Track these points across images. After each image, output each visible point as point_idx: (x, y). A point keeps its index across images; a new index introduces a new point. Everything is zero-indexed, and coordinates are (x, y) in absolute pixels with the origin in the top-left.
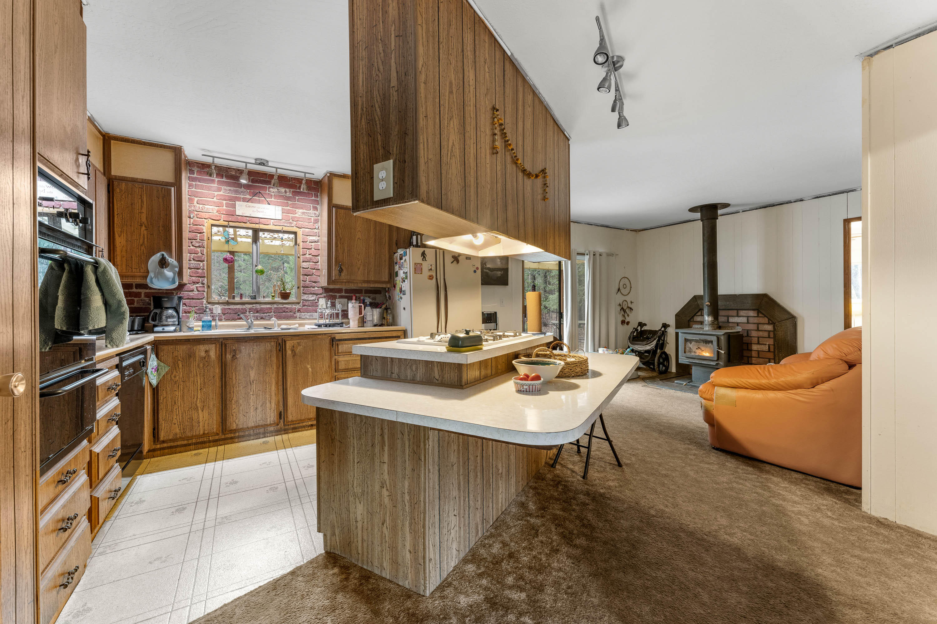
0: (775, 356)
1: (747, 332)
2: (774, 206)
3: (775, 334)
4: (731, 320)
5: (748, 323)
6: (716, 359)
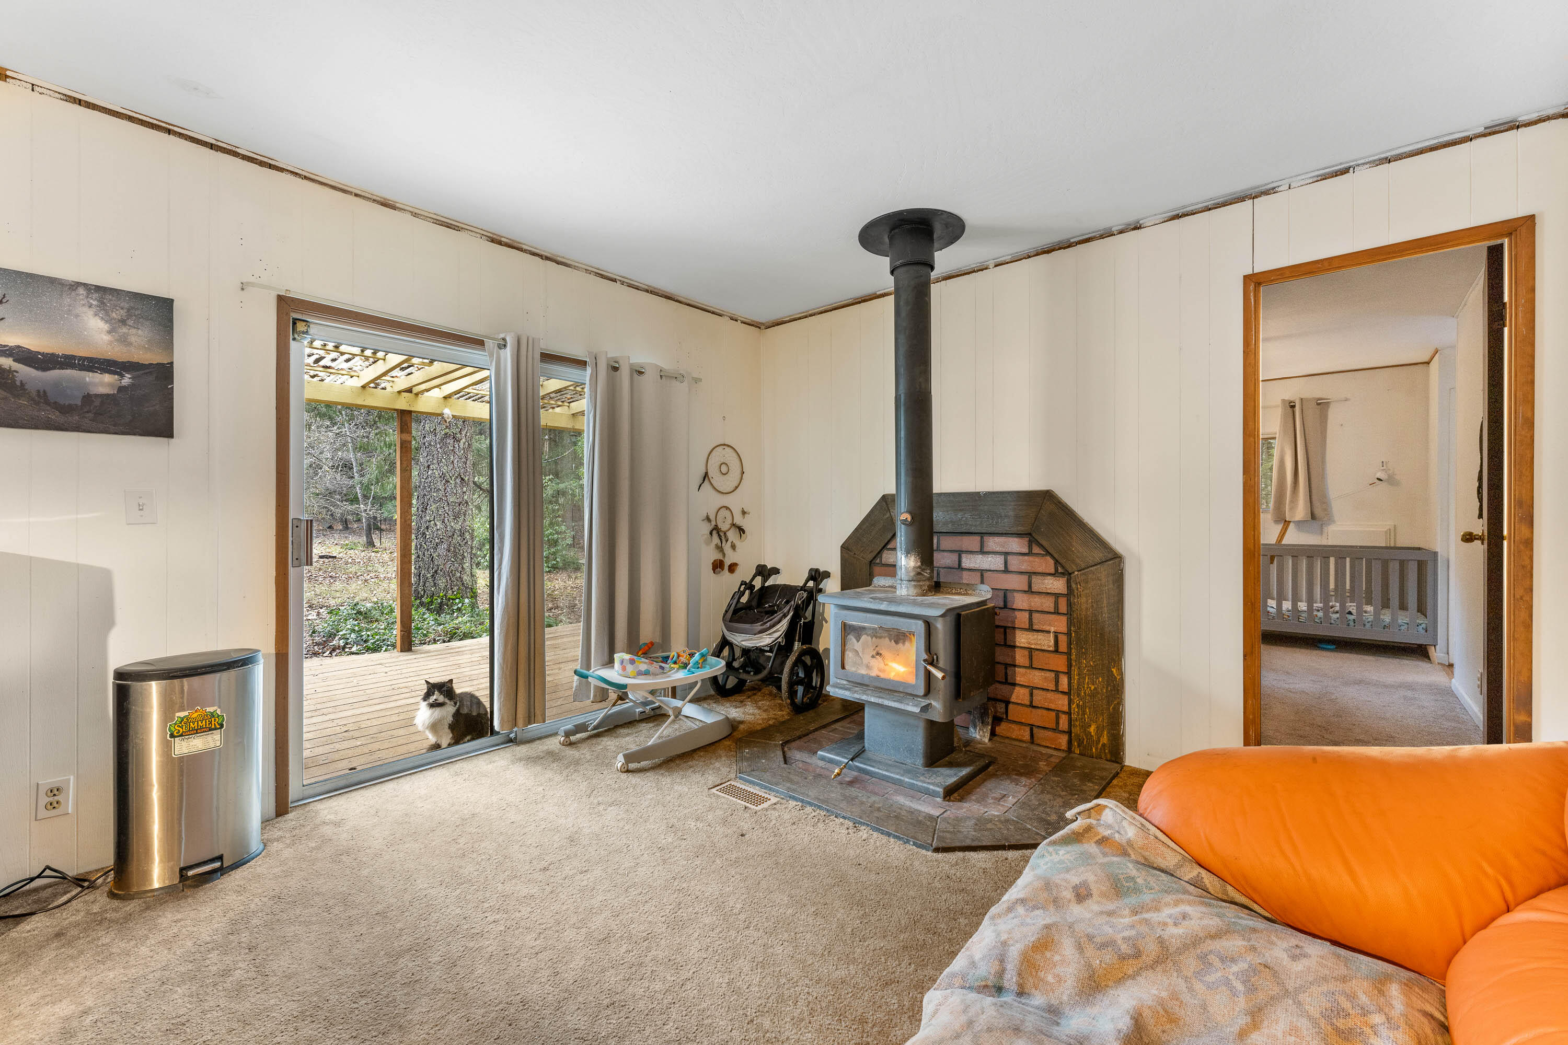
0: (1070, 666)
1: (1005, 596)
2: (1070, 246)
3: (1070, 605)
4: (969, 562)
5: (1006, 570)
6: (921, 692)
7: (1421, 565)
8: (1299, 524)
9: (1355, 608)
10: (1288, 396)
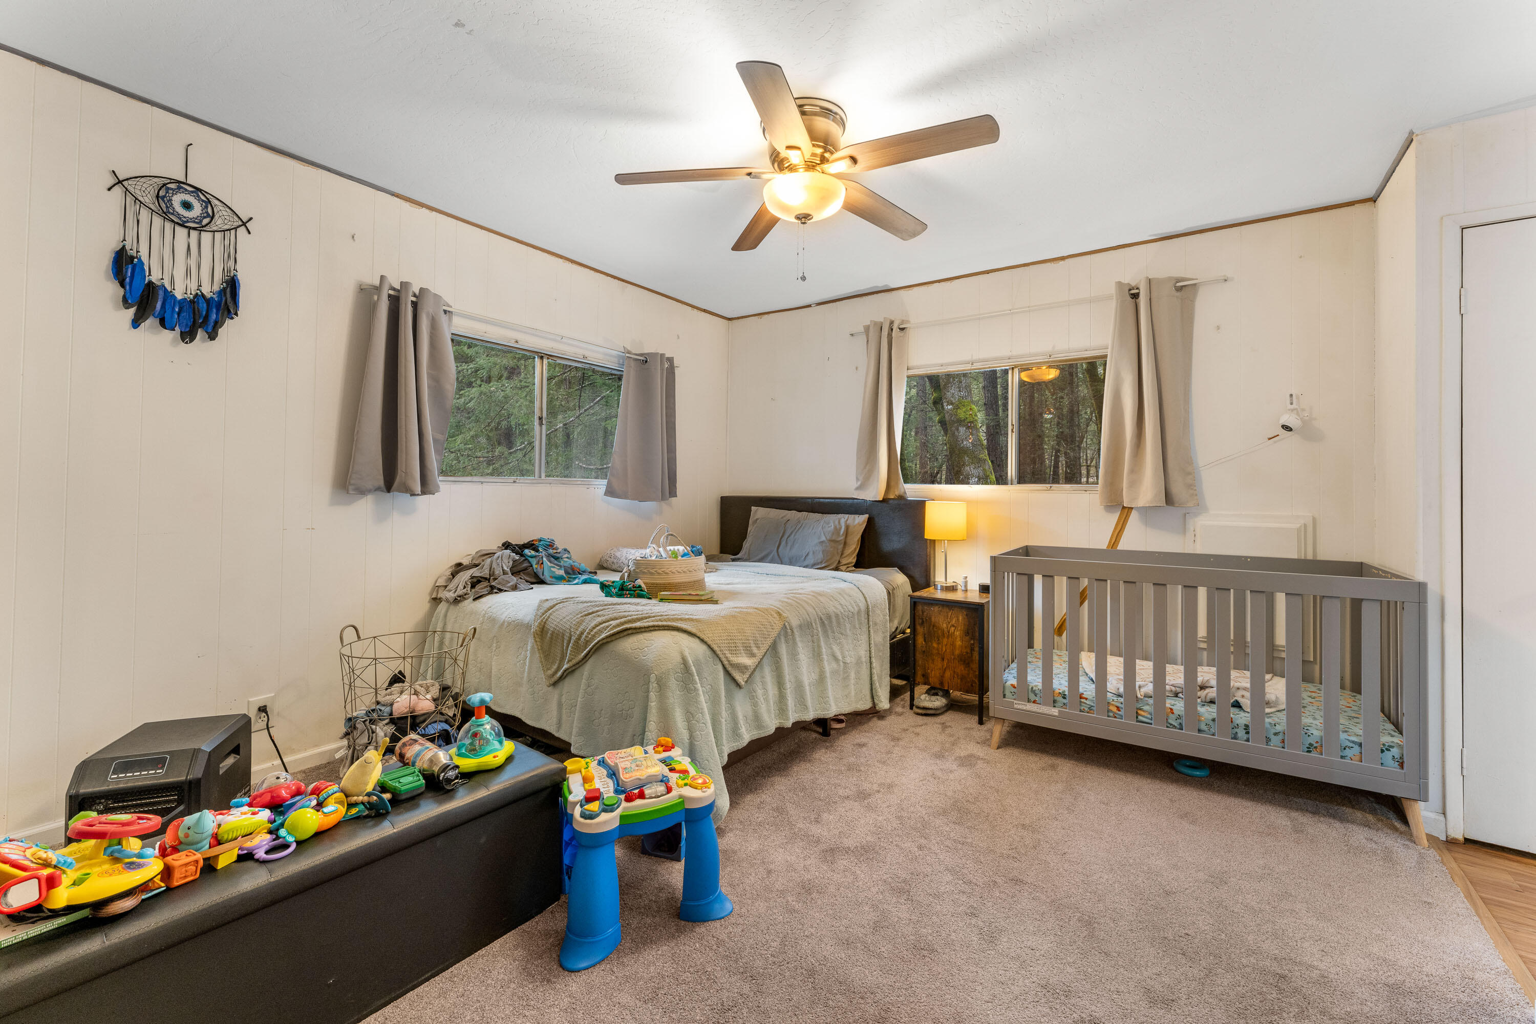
7: (1389, 610)
8: (1147, 512)
9: (1248, 694)
10: (1129, 278)
